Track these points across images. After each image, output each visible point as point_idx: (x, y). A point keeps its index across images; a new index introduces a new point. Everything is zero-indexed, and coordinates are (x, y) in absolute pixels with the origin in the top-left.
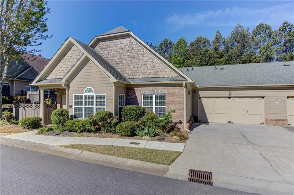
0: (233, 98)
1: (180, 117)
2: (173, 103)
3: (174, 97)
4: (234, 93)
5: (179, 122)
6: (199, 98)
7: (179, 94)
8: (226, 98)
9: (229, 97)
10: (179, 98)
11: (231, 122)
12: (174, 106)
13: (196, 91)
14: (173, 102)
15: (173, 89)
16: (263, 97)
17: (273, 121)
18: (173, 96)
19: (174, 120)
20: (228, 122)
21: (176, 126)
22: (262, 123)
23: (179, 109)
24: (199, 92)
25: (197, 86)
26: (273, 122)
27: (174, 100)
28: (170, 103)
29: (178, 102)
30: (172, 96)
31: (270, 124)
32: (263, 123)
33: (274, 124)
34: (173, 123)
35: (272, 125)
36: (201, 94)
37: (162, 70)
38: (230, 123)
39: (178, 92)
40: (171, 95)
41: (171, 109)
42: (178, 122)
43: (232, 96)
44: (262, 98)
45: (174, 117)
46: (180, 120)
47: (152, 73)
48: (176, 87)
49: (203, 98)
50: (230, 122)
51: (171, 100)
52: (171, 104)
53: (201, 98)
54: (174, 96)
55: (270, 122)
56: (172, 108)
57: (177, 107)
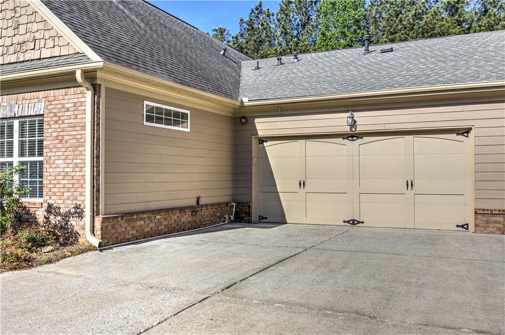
0: (366, 139)
1: (77, 194)
2: (60, 145)
3: (62, 126)
4: (366, 120)
5: (75, 213)
6: (254, 142)
7: (76, 112)
8: (340, 140)
9: (352, 136)
10: (77, 129)
11: (359, 222)
12: (63, 157)
13: (244, 117)
14: (61, 142)
15: (61, 98)
16: (466, 132)
17: (498, 219)
18: (60, 122)
19: (62, 206)
20: (348, 222)
21: (67, 224)
22: (462, 226)
23: (76, 164)
24: (256, 120)
25: (242, 102)
26: (496, 222)
27: (63, 136)
28: (51, 146)
29: (74, 141)
30: (56, 122)
31: (485, 228)
32: (465, 227)
33: (499, 229)
34: (60, 214)
35: (494, 233)
36: (263, 126)
37: (38, 36)
38: (353, 224)
39: (75, 104)
40: (55, 119)
41: (54, 166)
42: (73, 210)
43: (360, 129)
44: (462, 134)
45: (63, 192)
46: (78, 203)
47: (11, 49)
48: (68, 88)
49: (269, 143)
50: (353, 222)
51: (55, 134)
52: (54, 150)
53: (263, 142)
54: (63, 123)
55: (487, 222)
56: (57, 162)
57: (71, 157)
